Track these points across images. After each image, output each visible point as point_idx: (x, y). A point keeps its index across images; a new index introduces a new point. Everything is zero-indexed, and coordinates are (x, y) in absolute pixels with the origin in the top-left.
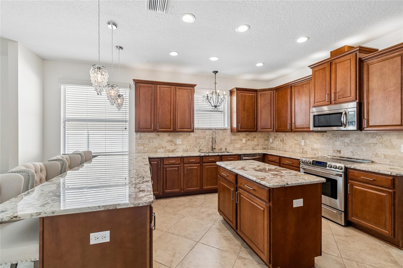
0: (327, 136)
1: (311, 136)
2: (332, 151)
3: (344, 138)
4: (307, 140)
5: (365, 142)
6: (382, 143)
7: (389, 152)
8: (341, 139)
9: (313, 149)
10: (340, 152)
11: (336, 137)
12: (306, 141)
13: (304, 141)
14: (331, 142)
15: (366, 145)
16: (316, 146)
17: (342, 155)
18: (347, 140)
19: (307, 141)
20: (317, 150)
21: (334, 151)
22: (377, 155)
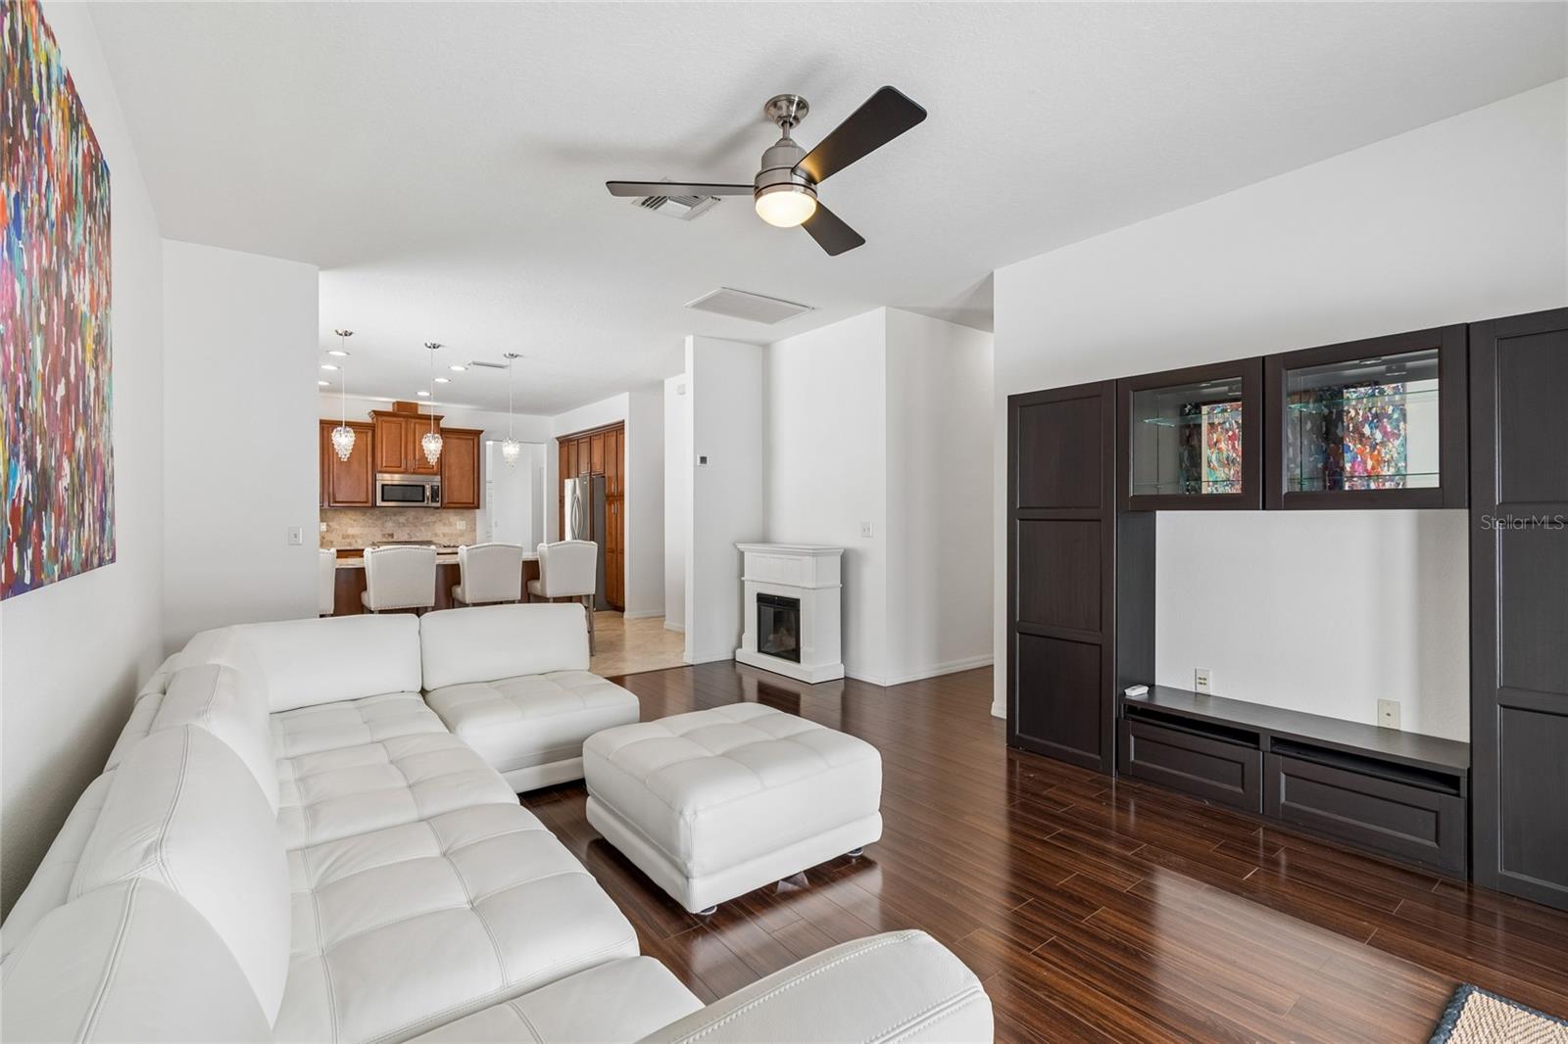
0: (372, 515)
1: (342, 515)
2: (380, 536)
3: (397, 517)
4: (332, 521)
5: (424, 521)
6: (440, 521)
7: (447, 530)
8: (393, 518)
9: (345, 537)
10: (392, 535)
11: (386, 515)
12: (331, 524)
13: (325, 524)
14: (379, 523)
15: (427, 524)
16: (351, 531)
17: (395, 539)
18: (402, 519)
19: (334, 525)
20: (353, 536)
21: (384, 535)
22: (436, 535)
